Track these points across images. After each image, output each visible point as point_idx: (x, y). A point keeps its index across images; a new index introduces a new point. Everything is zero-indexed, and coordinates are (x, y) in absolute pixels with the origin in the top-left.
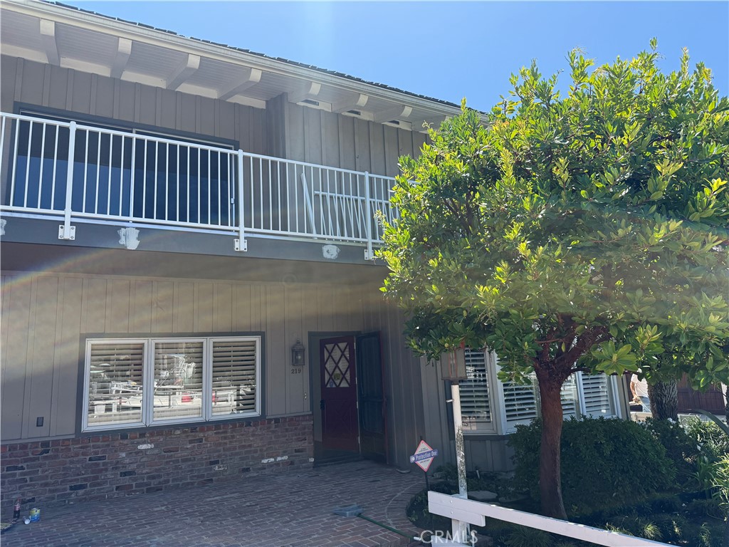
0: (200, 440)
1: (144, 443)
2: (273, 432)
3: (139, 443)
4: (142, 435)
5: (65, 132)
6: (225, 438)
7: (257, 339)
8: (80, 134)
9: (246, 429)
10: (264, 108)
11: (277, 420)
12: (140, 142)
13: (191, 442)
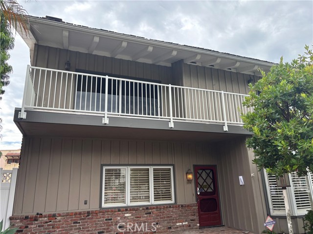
0: (150, 213)
1: (127, 213)
2: (181, 211)
3: (125, 213)
4: (126, 210)
5: (104, 80)
6: (161, 213)
7: (171, 168)
8: (110, 80)
9: (169, 209)
10: (171, 66)
11: (182, 206)
12: (123, 82)
13: (146, 214)
